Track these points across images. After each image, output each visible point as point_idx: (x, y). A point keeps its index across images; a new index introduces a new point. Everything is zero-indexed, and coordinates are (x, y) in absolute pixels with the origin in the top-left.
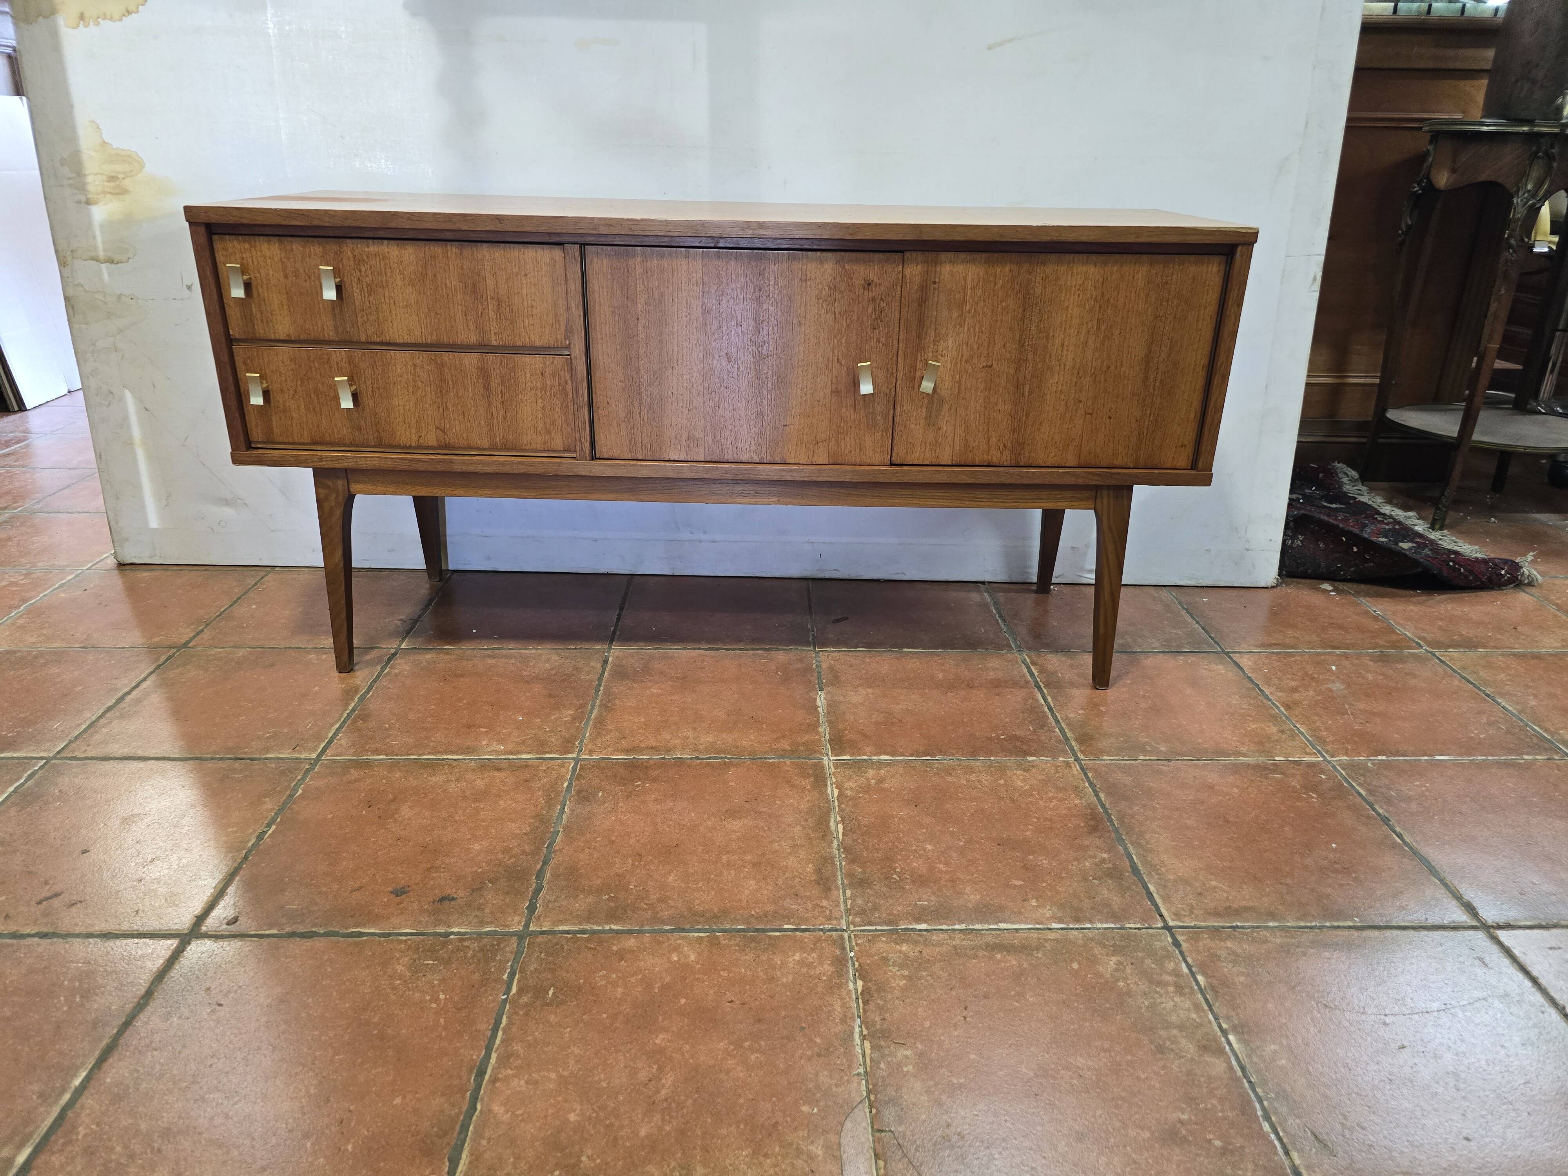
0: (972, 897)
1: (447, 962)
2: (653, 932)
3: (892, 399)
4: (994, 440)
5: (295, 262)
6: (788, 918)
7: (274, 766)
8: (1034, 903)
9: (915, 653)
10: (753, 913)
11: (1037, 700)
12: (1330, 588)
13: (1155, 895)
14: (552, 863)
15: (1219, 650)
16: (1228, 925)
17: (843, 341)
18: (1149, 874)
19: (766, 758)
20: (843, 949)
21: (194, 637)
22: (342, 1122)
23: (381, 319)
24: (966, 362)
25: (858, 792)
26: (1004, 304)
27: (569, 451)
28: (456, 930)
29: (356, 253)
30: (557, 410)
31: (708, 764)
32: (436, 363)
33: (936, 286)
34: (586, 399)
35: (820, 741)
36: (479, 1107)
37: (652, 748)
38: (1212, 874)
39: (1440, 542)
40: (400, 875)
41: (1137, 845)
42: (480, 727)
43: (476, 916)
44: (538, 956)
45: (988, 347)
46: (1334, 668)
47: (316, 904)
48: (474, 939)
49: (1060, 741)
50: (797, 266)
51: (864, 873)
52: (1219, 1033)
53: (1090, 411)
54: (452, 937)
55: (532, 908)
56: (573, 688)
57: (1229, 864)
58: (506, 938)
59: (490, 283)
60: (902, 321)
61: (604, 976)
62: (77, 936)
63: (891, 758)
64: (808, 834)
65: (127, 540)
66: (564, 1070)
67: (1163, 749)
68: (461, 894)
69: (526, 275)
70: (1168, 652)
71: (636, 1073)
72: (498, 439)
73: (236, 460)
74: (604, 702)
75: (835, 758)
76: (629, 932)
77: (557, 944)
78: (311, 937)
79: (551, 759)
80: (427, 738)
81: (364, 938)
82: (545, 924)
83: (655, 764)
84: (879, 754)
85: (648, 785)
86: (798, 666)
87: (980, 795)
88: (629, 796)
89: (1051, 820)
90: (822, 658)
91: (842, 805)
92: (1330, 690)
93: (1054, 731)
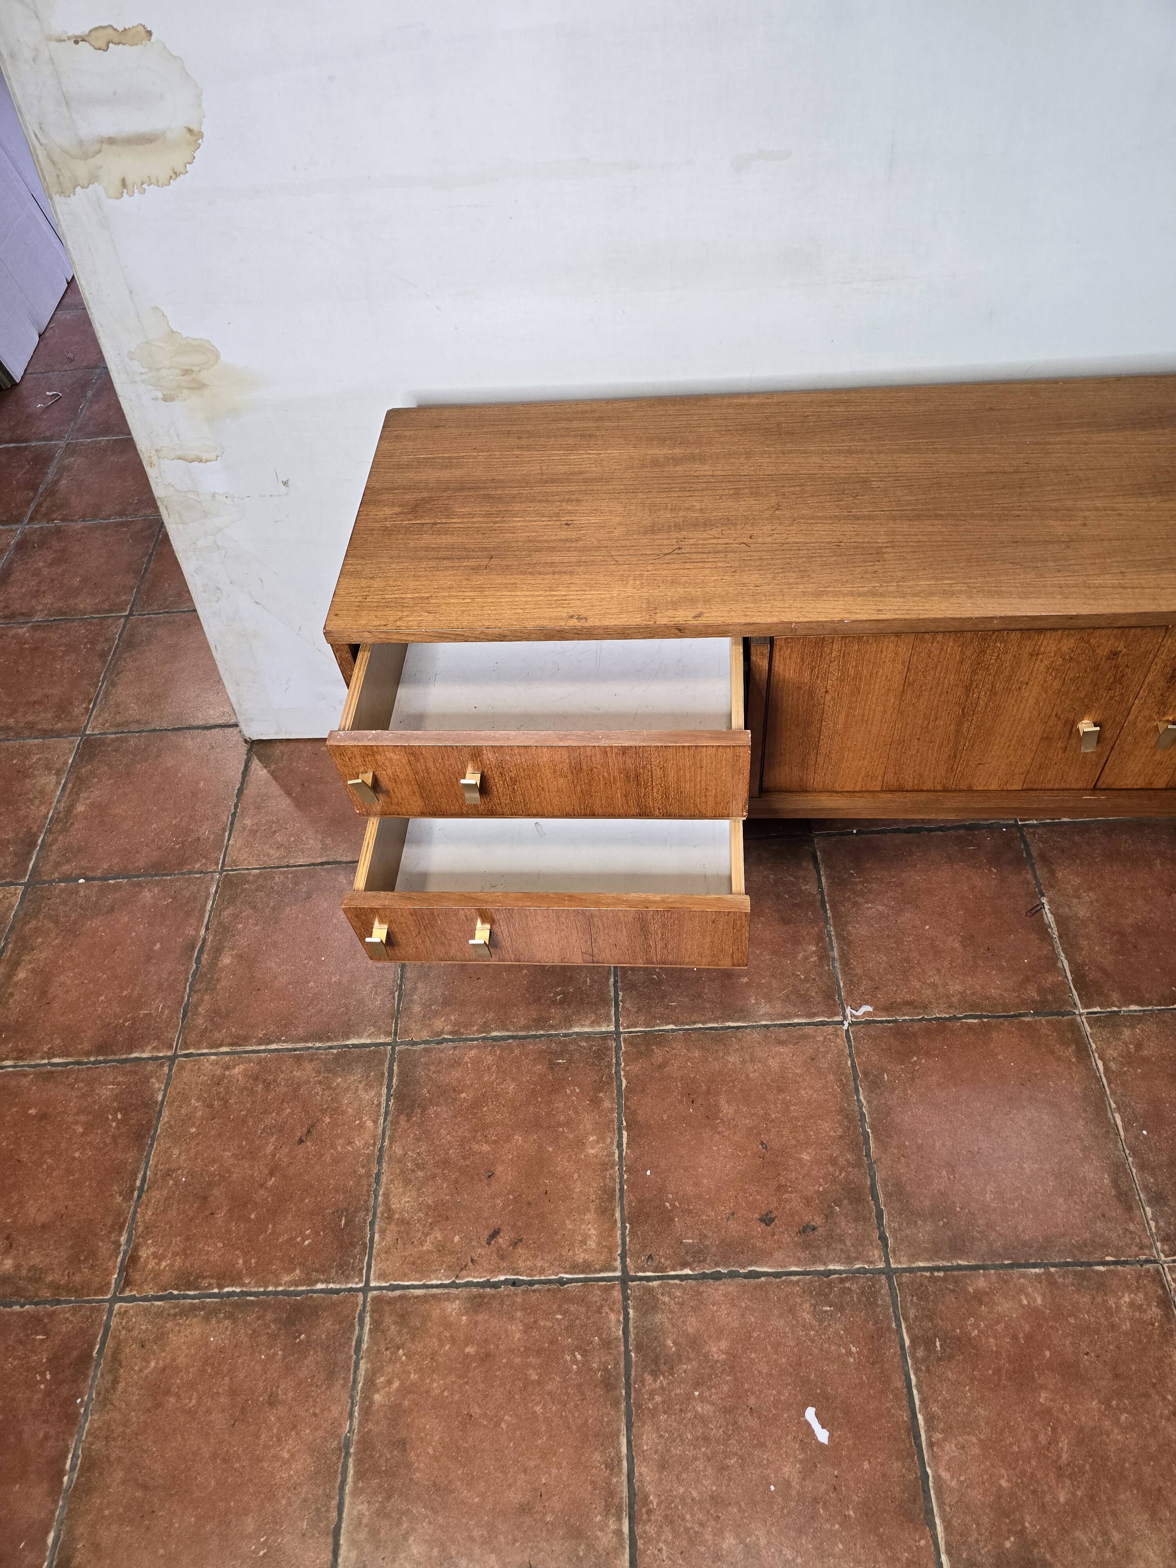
1: (841, 1308)
2: (995, 1267)
6: (1105, 1247)
7: (585, 1045)
10: (1073, 1241)
14: (878, 1177)
19: (1021, 1015)
22: (835, 1489)
25: (1123, 1065)
28: (831, 1267)
31: (970, 1027)
35: (1064, 983)
36: (929, 1470)
37: (908, 1003)
40: (758, 1197)
44: (912, 1300)
47: (706, 1236)
48: (851, 1278)
51: (1156, 1183)
54: (832, 1276)
55: (883, 1238)
58: (876, 1276)
61: (974, 1324)
63: (1140, 1008)
64: (1091, 1131)
66: (980, 1433)
68: (818, 1221)
71: (1036, 1436)
74: (838, 930)
75: (1086, 1011)
76: (976, 1268)
77: (921, 1285)
78: (720, 1279)
79: (823, 1024)
80: (700, 996)
81: (763, 1279)
82: (902, 1259)
83: (920, 1029)
84: (1126, 1003)
85: (923, 1061)
86: (1008, 855)
88: (913, 1080)
90: (1029, 839)
91: (1112, 1085)
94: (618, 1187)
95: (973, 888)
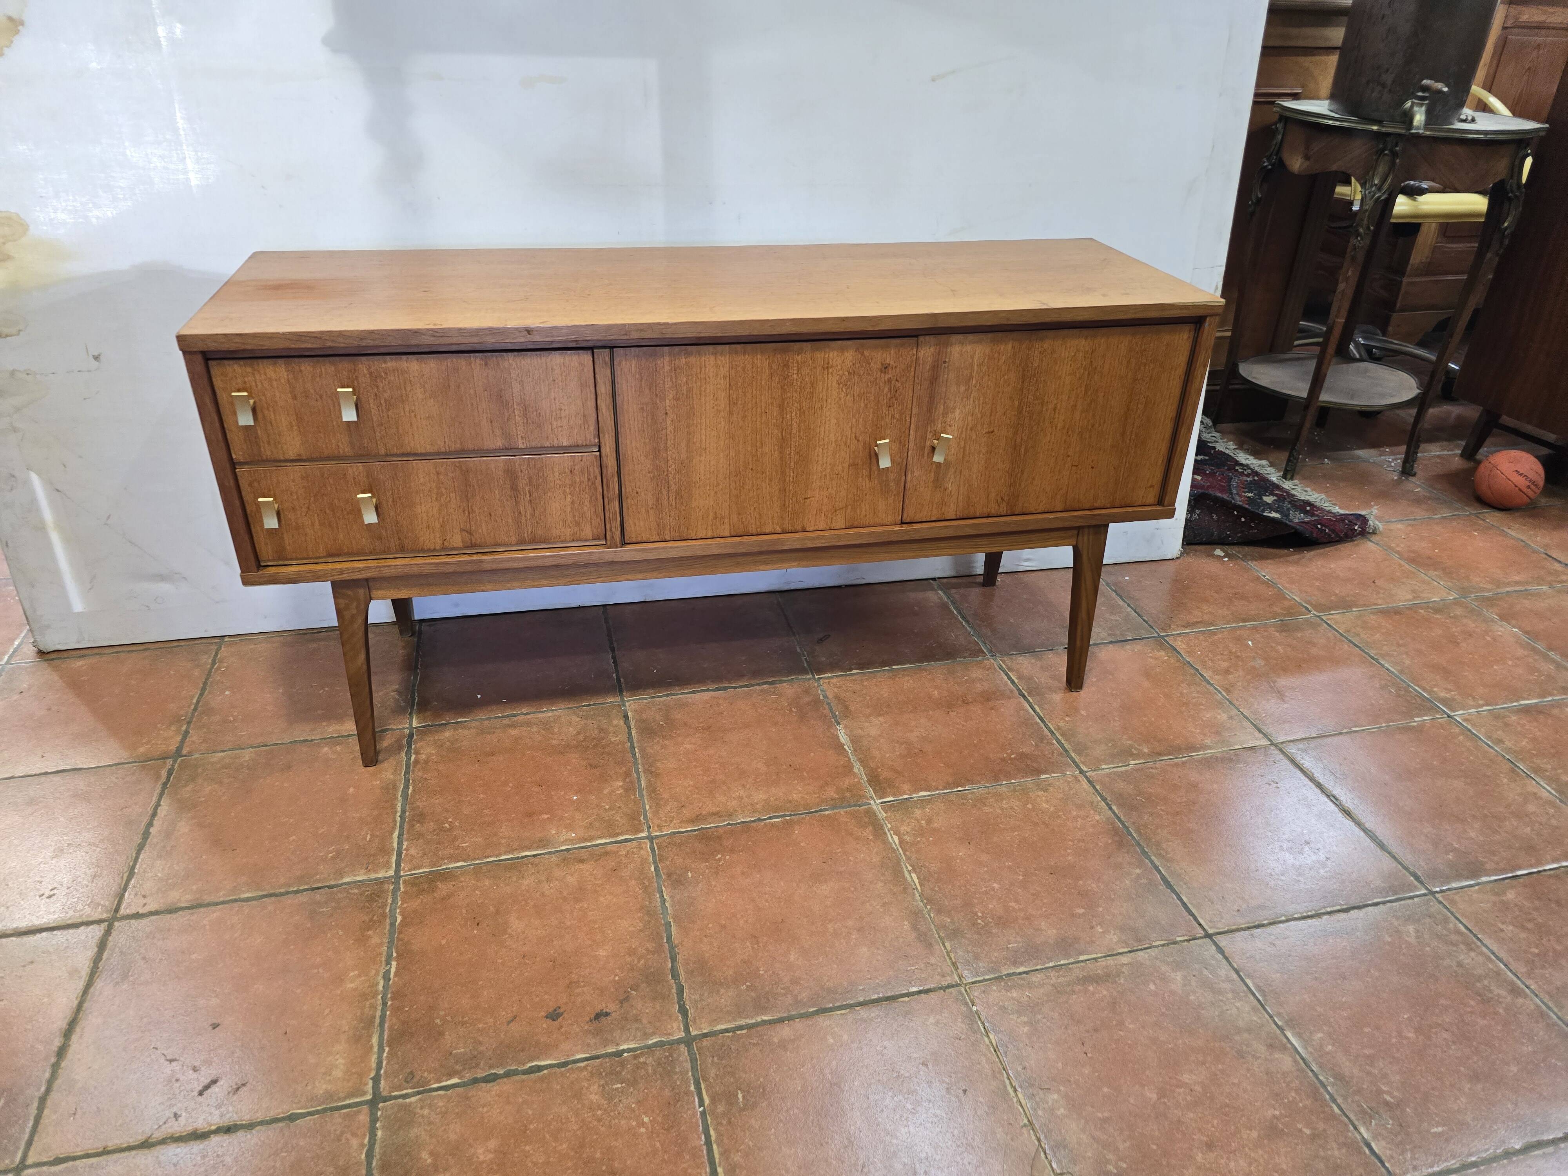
0: (1049, 932)
1: (634, 1083)
2: (800, 1016)
3: (904, 467)
4: (993, 495)
5: (304, 383)
6: (908, 980)
7: (356, 891)
8: (1099, 929)
9: (904, 670)
10: (878, 980)
11: (1027, 711)
12: (1222, 554)
13: (1189, 905)
14: (680, 958)
15: (1156, 635)
17: (861, 420)
18: (1178, 884)
19: (821, 811)
20: (967, 1004)
21: (183, 741)
23: (401, 431)
24: (971, 429)
25: (915, 836)
26: (1006, 377)
27: (599, 539)
28: (625, 1047)
29: (372, 370)
30: (586, 503)
31: (772, 825)
32: (461, 468)
33: (946, 365)
34: (617, 492)
35: (859, 783)
37: (713, 814)
39: (1293, 492)
40: (546, 997)
41: (1160, 856)
42: (541, 813)
43: (637, 1029)
44: (712, 1061)
45: (991, 416)
46: (1250, 643)
47: (480, 1043)
48: (646, 1053)
49: (1062, 754)
50: (819, 355)
51: (953, 922)
52: (1278, 1032)
53: (1076, 464)
54: (625, 1055)
55: (684, 1011)
56: (609, 754)
58: (675, 1046)
59: (517, 390)
60: (915, 400)
62: (261, 1123)
63: (929, 793)
64: (891, 890)
65: (48, 627)
67: (1146, 750)
68: (611, 1007)
69: (555, 381)
70: (1116, 642)
72: (526, 535)
73: (246, 582)
74: (647, 767)
75: (881, 801)
76: (781, 1020)
77: (723, 1046)
78: (494, 1080)
79: (626, 841)
80: (496, 834)
81: (545, 1072)
82: (703, 1026)
83: (724, 833)
84: (916, 791)
85: (727, 857)
86: (807, 699)
87: (1018, 823)
88: (717, 873)
89: (1083, 841)
90: (825, 687)
91: (907, 853)
92: (1254, 668)
93: (1053, 744)
94: (378, 1014)
95: (776, 724)
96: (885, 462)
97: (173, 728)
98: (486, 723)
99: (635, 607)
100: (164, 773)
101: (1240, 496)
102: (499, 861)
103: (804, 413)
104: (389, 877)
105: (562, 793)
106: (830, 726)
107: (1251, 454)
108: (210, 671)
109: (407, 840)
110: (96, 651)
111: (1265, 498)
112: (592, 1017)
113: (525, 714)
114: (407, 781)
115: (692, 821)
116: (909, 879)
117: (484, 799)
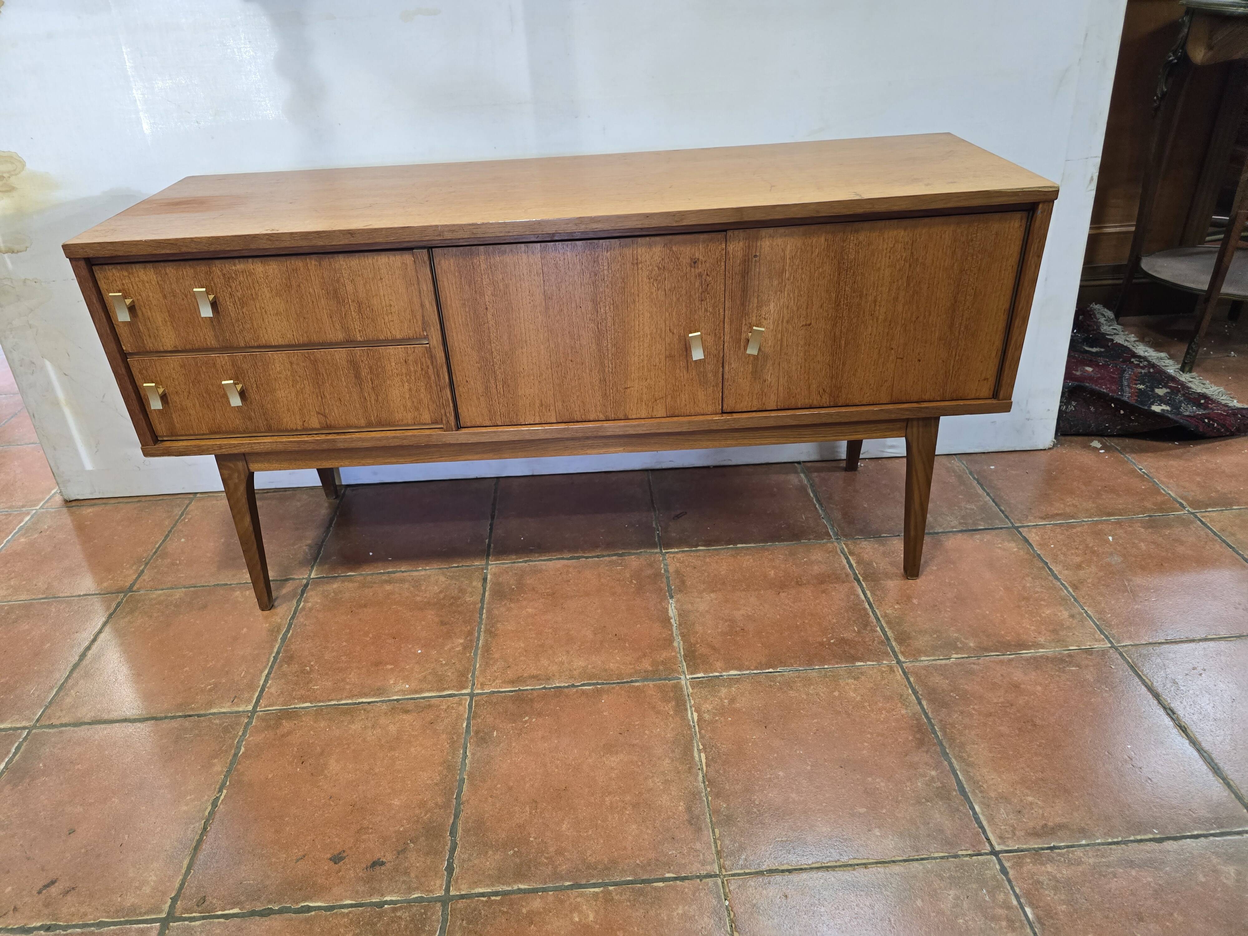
0: (824, 829)
2: (555, 889)
3: (720, 359)
4: (814, 387)
5: (171, 284)
6: (668, 865)
7: (217, 722)
8: (877, 832)
9: (747, 549)
10: (638, 861)
11: (858, 596)
12: (1099, 446)
13: (981, 816)
14: (462, 816)
15: (1010, 525)
16: (1046, 846)
17: (674, 313)
18: (973, 792)
19: (632, 682)
20: (720, 897)
21: (137, 579)
23: (256, 326)
24: (788, 322)
25: (715, 715)
26: (821, 270)
27: (437, 423)
28: (388, 898)
29: (224, 272)
30: (423, 390)
31: (583, 692)
32: (310, 359)
33: (757, 259)
34: (447, 379)
35: (675, 656)
37: (533, 677)
38: (1027, 788)
39: (1190, 385)
40: (336, 839)
41: (961, 759)
42: (387, 663)
43: (404, 882)
44: (461, 924)
45: (807, 308)
46: (1110, 538)
47: (268, 877)
48: (405, 908)
49: (882, 642)
50: (628, 252)
51: (728, 808)
53: (901, 356)
54: (386, 906)
55: (450, 870)
56: (460, 613)
57: (1040, 775)
58: (431, 905)
59: (350, 288)
60: (727, 294)
63: (739, 673)
64: (676, 767)
67: (972, 645)
68: (389, 857)
69: (381, 279)
70: (966, 531)
72: (372, 418)
74: (488, 627)
75: (691, 676)
76: (535, 891)
77: (475, 910)
78: (268, 915)
79: (450, 696)
80: (343, 680)
81: (313, 913)
82: (463, 886)
83: (538, 696)
84: (727, 669)
85: (534, 720)
86: (649, 572)
87: (820, 710)
88: (520, 735)
89: (883, 735)
90: (669, 561)
91: (703, 731)
92: (1109, 565)
93: (876, 631)
94: (197, 838)
95: (614, 594)
96: (698, 354)
97: (134, 568)
98: (369, 578)
99: (522, 479)
100: (114, 605)
101: (1131, 388)
102: (339, 705)
103: (617, 306)
104: (247, 711)
105: (410, 646)
106: (663, 599)
107: (1151, 347)
108: (177, 521)
109: (272, 679)
110: (104, 501)
111: (1157, 391)
112: (369, 864)
113: (403, 572)
114: (290, 625)
115: (512, 682)
116: (697, 759)
117: (345, 646)
